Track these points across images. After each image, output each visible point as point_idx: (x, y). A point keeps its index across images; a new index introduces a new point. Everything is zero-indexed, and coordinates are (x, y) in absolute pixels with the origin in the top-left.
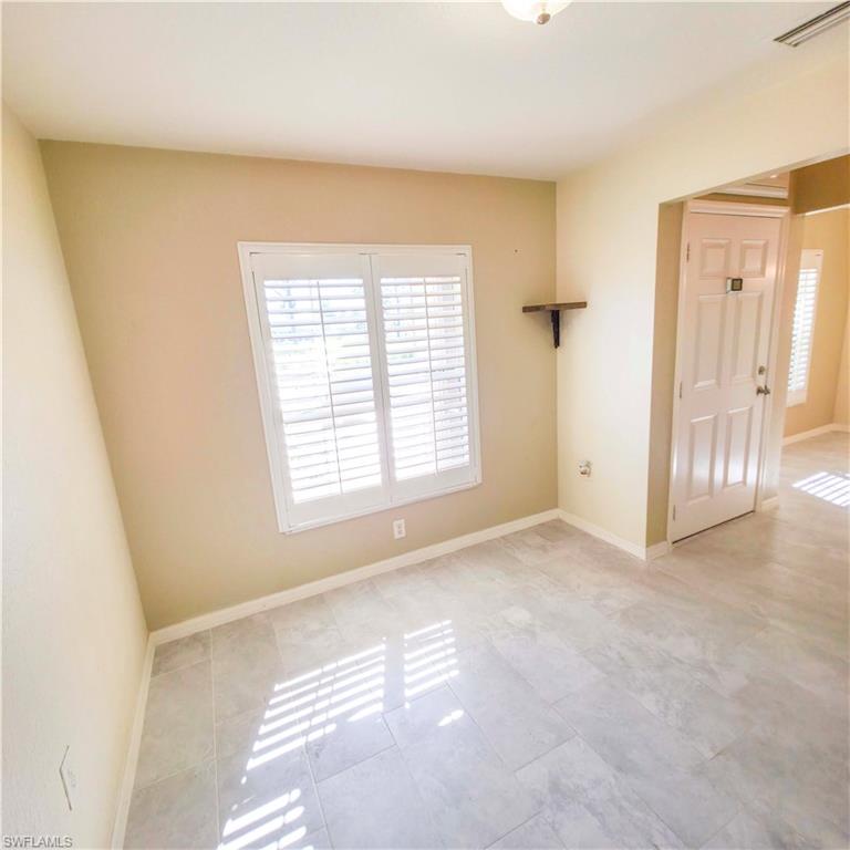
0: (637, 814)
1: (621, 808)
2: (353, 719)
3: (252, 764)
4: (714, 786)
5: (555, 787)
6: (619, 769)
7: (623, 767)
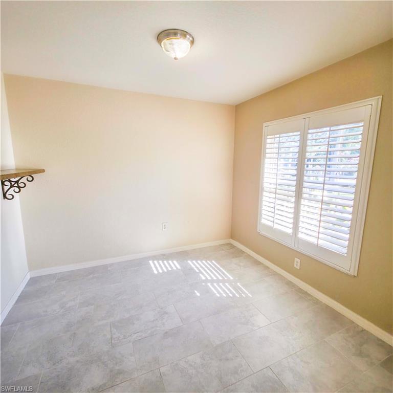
0: (149, 332)
1: (153, 328)
2: (201, 275)
3: (189, 262)
4: (149, 362)
5: (166, 313)
6: (166, 333)
7: (166, 334)
